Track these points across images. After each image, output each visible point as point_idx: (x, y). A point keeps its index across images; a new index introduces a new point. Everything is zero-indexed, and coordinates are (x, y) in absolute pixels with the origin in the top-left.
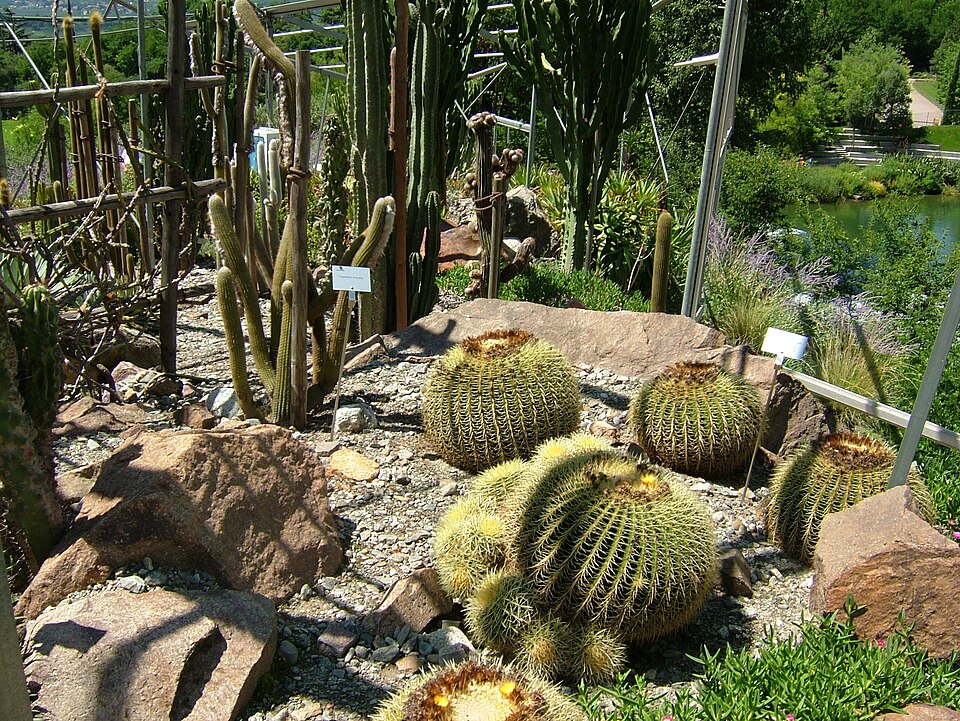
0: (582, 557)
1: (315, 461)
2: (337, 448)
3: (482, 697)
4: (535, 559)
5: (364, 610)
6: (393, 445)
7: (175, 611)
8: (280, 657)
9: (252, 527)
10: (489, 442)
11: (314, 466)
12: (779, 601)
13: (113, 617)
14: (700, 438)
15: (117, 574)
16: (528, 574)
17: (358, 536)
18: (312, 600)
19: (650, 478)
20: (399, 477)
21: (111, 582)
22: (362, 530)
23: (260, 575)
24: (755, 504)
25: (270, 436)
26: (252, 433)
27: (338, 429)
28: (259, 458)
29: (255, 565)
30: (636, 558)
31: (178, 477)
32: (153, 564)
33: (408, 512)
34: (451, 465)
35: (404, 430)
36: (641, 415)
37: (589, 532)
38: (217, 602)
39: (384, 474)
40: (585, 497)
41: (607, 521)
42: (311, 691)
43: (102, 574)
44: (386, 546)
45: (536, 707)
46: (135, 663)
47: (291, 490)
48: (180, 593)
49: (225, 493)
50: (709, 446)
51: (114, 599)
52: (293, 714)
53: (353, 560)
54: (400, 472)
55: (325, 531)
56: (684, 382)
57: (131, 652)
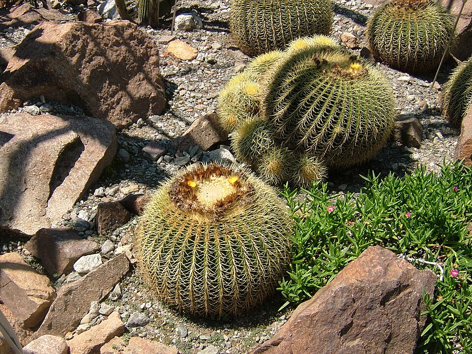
0: (304, 110)
1: (152, 45)
2: (174, 39)
3: (218, 184)
4: (275, 111)
5: (174, 136)
6: (210, 40)
7: (55, 126)
8: (118, 158)
9: (107, 82)
10: (268, 40)
11: (151, 48)
12: (436, 152)
13: (19, 127)
14: (409, 47)
15: (24, 104)
16: (270, 119)
17: (178, 93)
18: (143, 128)
19: (356, 66)
20: (209, 59)
21: (21, 109)
22: (181, 89)
23: (112, 110)
24: (440, 92)
25: (123, 27)
26: (112, 25)
27: (177, 28)
28: (114, 40)
29: (109, 104)
30: (338, 114)
31: (61, 48)
32: (46, 100)
33: (212, 81)
34: (245, 54)
35: (219, 31)
36: (373, 29)
37: (310, 95)
38: (80, 124)
39: (200, 57)
40: (310, 74)
41: (322, 90)
42: (134, 178)
43: (16, 103)
44: (194, 100)
45: (248, 192)
46: (30, 154)
47: (135, 61)
48: (59, 116)
49: (91, 60)
50: (414, 52)
51: (20, 118)
52: (122, 189)
53: (173, 107)
54: (210, 56)
55: (156, 88)
56: (403, 8)
57: (27, 148)
